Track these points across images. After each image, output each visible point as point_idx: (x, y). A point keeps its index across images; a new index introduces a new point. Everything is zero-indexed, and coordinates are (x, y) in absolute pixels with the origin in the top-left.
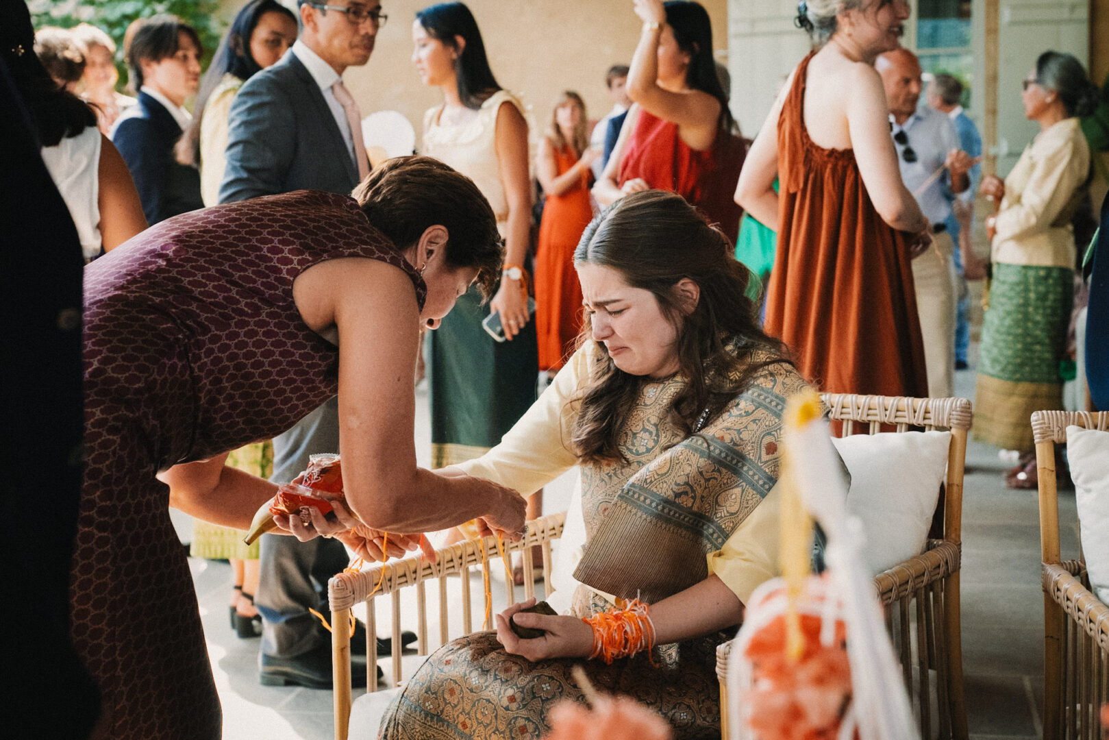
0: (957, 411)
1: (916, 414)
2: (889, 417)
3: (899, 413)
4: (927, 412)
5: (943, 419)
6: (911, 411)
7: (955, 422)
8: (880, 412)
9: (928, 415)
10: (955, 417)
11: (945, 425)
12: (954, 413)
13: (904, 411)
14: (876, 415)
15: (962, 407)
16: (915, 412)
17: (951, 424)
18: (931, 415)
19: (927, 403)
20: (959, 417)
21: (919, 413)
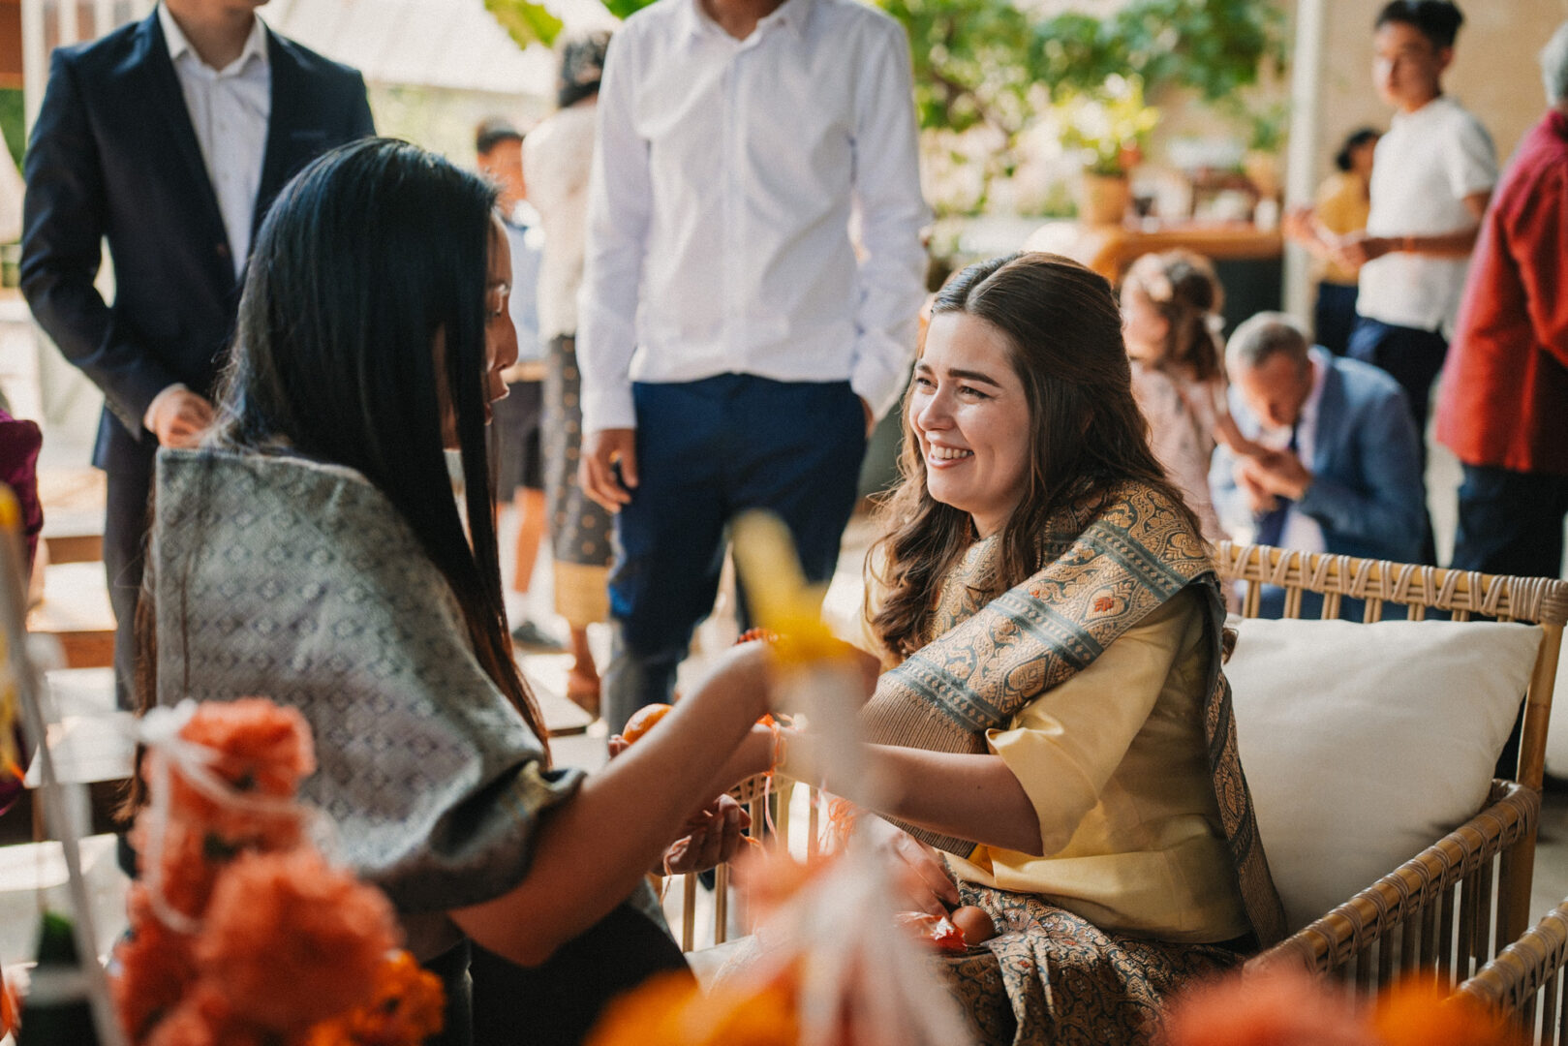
0: (1552, 599)
1: (1486, 599)
2: (1442, 600)
3: (1458, 596)
4: (1503, 596)
5: (1528, 607)
6: (1477, 593)
7: (1548, 614)
8: (1428, 591)
9: (1504, 602)
10: (1547, 607)
11: (1531, 616)
12: (1547, 601)
13: (1467, 592)
14: (1421, 595)
15: (1560, 594)
16: (1484, 595)
17: (1541, 618)
18: (1511, 602)
19: (1504, 583)
20: (1553, 608)
21: (1490, 598)
